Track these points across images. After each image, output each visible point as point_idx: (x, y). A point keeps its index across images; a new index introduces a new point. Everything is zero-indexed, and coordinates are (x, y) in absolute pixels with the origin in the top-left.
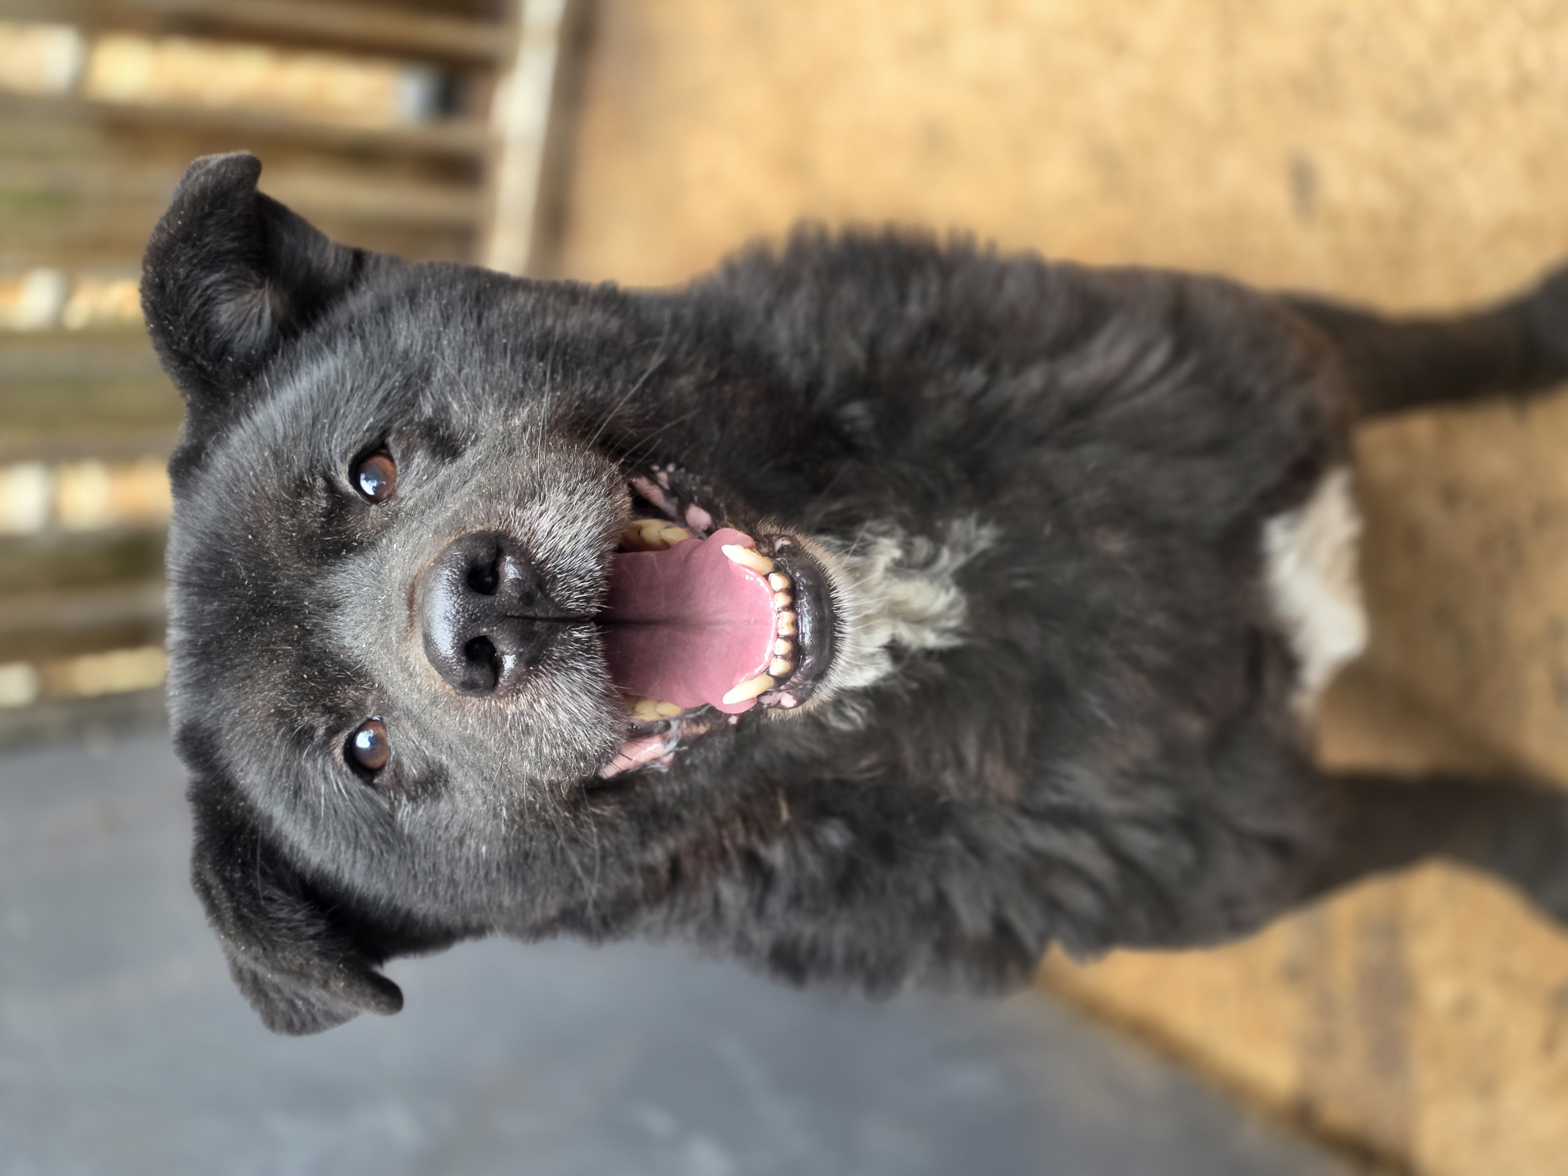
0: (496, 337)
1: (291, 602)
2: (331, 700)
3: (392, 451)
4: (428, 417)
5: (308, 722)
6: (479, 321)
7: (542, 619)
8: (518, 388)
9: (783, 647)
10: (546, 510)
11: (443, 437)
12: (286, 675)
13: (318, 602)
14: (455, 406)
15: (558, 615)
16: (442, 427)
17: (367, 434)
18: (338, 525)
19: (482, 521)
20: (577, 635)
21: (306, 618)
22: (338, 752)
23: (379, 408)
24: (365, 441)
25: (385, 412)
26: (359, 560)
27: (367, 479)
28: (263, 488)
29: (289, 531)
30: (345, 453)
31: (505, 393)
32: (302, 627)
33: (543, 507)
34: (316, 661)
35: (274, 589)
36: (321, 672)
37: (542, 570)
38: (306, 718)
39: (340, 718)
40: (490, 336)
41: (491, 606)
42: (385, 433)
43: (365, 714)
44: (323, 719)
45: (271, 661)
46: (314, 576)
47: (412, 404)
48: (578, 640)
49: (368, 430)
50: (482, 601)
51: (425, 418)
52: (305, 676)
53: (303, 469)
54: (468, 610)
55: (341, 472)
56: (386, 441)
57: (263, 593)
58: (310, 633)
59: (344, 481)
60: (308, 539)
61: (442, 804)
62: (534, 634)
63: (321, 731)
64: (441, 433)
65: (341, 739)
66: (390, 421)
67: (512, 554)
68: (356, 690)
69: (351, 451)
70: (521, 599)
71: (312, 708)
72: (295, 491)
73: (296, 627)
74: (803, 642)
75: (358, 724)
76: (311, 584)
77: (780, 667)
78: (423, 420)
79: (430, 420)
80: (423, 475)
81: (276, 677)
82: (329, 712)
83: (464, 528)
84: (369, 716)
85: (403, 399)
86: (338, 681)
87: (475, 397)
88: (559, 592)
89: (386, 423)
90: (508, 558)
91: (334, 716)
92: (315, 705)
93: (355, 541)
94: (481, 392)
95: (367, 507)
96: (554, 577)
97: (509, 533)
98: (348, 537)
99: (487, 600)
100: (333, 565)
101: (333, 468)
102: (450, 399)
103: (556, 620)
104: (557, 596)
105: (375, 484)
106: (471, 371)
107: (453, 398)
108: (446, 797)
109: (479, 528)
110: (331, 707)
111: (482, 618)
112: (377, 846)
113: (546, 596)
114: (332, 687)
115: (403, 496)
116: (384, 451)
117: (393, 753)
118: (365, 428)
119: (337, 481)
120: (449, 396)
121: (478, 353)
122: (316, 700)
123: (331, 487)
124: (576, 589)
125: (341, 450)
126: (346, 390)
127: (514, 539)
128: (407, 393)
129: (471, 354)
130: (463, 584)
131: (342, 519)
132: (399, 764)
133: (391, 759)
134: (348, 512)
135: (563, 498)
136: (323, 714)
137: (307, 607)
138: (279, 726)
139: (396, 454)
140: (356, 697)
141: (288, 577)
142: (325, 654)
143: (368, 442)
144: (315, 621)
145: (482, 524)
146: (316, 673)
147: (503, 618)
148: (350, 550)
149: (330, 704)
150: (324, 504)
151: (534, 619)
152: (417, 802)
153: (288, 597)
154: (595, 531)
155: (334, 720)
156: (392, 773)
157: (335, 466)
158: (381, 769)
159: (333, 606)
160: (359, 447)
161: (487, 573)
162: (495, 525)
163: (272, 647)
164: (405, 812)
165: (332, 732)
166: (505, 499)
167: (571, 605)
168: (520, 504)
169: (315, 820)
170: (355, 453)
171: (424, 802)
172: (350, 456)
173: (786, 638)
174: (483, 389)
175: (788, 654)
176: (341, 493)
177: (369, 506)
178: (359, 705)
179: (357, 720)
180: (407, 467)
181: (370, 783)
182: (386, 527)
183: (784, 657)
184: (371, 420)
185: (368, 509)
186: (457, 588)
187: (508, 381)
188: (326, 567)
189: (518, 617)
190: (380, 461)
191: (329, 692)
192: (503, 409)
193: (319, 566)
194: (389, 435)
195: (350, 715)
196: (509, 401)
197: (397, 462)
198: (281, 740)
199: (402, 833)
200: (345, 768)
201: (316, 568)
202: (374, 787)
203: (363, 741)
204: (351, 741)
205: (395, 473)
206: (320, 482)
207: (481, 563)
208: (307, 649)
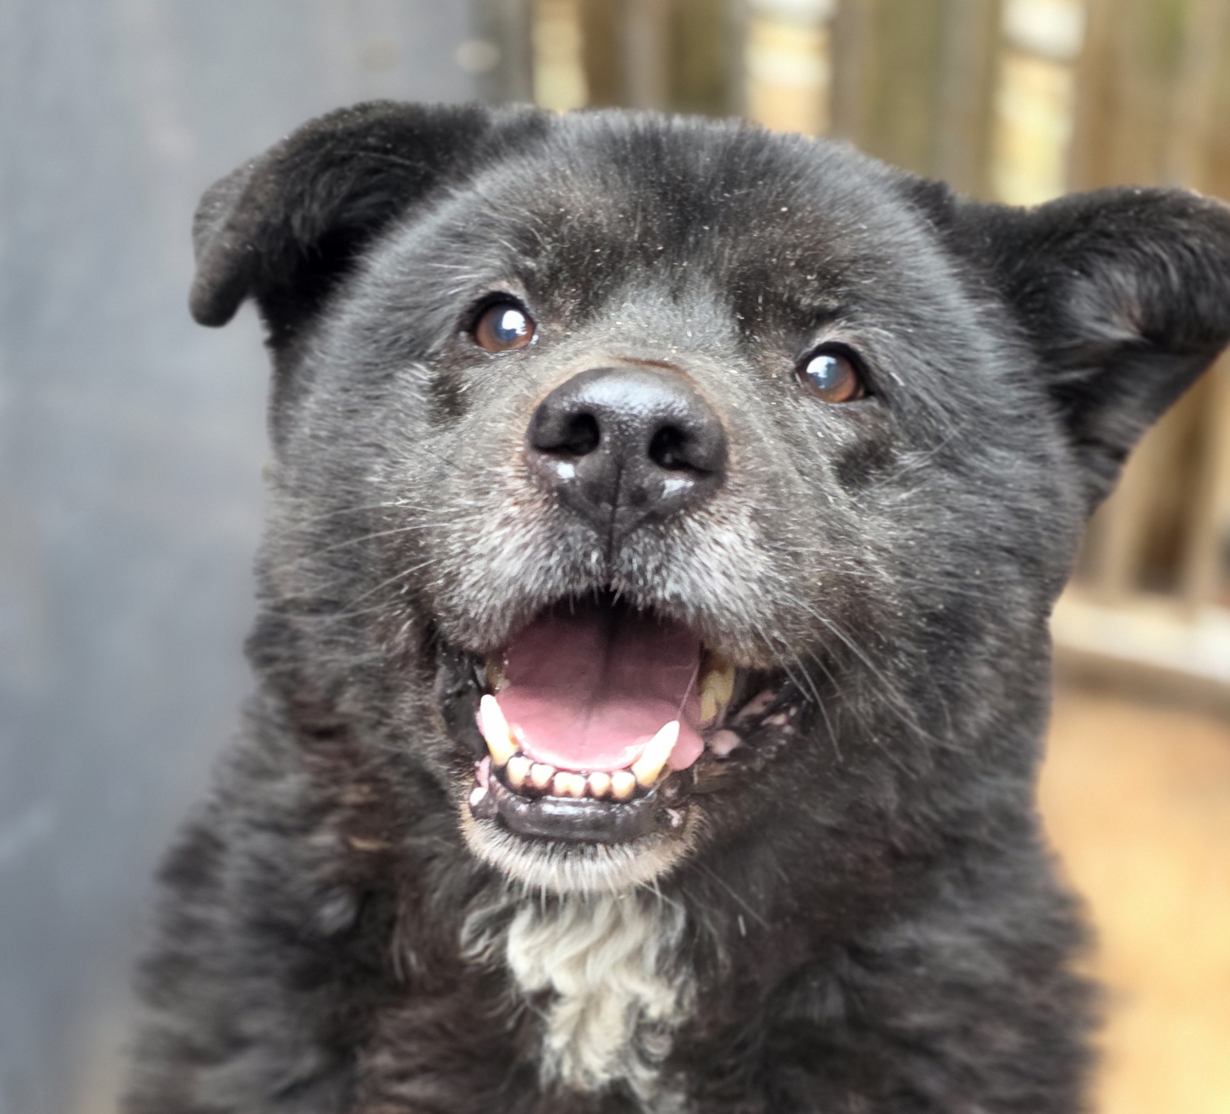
0: (984, 563)
1: (691, 246)
2: (565, 280)
3: (859, 403)
4: (897, 458)
5: (544, 249)
6: (1008, 550)
7: (613, 513)
8: (917, 572)
9: (540, 779)
10: (744, 545)
11: (868, 473)
12: (602, 228)
13: (684, 278)
14: (904, 496)
15: (616, 535)
16: (881, 474)
17: (885, 376)
18: (775, 316)
19: (743, 464)
20: (594, 556)
21: (668, 261)
22: (504, 286)
23: (916, 398)
24: (876, 371)
25: (910, 405)
26: (726, 332)
27: (829, 366)
28: (840, 236)
29: (780, 254)
30: (865, 342)
31: (912, 555)
32: (658, 254)
33: (750, 544)
34: (613, 268)
35: (711, 229)
36: (599, 271)
37: (672, 521)
38: (549, 247)
39: (543, 289)
40: (985, 557)
41: (634, 450)
42: (884, 398)
43: (542, 320)
44: (544, 267)
45: (623, 212)
46: (717, 277)
47: (915, 442)
48: (587, 555)
49: (890, 377)
50: (643, 439)
51: (895, 455)
52: (598, 251)
53: (854, 288)
54: (633, 421)
55: (842, 333)
56: (873, 398)
57: (707, 213)
58: (649, 264)
59: (829, 335)
60: (763, 275)
61: (425, 425)
62: (597, 500)
63: (530, 263)
64: (872, 472)
65: (519, 292)
66: (899, 410)
67: (695, 489)
68: (572, 312)
69: (867, 352)
70: (640, 488)
71: (559, 254)
72: (828, 272)
73: (660, 248)
74: (546, 801)
75: (532, 312)
76: (707, 273)
77: (517, 773)
78: (893, 451)
79: (893, 461)
80: (823, 433)
81: (601, 217)
82: (553, 274)
83: (737, 443)
84: (540, 327)
85: (923, 432)
86: (586, 291)
87: (913, 518)
88: (643, 539)
89: (896, 402)
90: (690, 484)
91: (546, 281)
92: (563, 260)
93: (752, 333)
94: (918, 526)
95: (793, 356)
96: (662, 536)
97: (723, 492)
98: (757, 326)
99: (643, 445)
100: (727, 302)
101: (850, 324)
102: (914, 490)
103: (610, 534)
104: (638, 537)
105: (822, 375)
106: (947, 520)
107: (914, 494)
108: (432, 430)
109: (733, 458)
110: (557, 278)
111: (621, 437)
112: (385, 335)
113: (640, 524)
114: (581, 282)
115: (801, 402)
116: (861, 393)
117: (492, 357)
118: (894, 375)
119: (832, 327)
120: (920, 489)
121: (968, 534)
122: (567, 261)
123: (824, 317)
124: (646, 562)
125: (870, 339)
126: (943, 365)
127: (713, 496)
128: (930, 438)
129: (968, 527)
130: (665, 418)
131: (782, 321)
132: (478, 361)
133: (486, 354)
134: (790, 331)
135: (757, 569)
136: (551, 267)
137: (681, 265)
138: (543, 216)
139: (853, 406)
140: (564, 312)
141: (723, 245)
142: (621, 277)
143: (876, 376)
144: (662, 271)
145: (738, 463)
146: (599, 265)
147: (620, 465)
148: (743, 325)
149: (561, 277)
150: (805, 301)
151: (613, 502)
152: (430, 392)
153: (697, 243)
154: (711, 599)
155: (543, 281)
156: (469, 354)
157: (850, 328)
158: (477, 342)
159: (676, 295)
160: (870, 362)
161: (678, 455)
162: (734, 479)
163: (639, 217)
164: (423, 374)
165: (527, 278)
166: (766, 500)
167: (625, 553)
168: (756, 516)
169: (426, 259)
170: (862, 355)
171: (430, 402)
172: (860, 348)
173: (551, 783)
174: (921, 530)
175: (532, 782)
176: (816, 327)
177: (794, 359)
178: (554, 313)
179: (536, 310)
180: (836, 416)
181: (461, 327)
182: (764, 373)
183: (528, 778)
184: (901, 383)
185: (790, 356)
186: (663, 411)
187: (927, 563)
188: (725, 293)
189: (617, 483)
190: (848, 385)
191: (574, 278)
192: (890, 547)
193: (729, 283)
194: (881, 405)
195: (543, 300)
196: (902, 557)
197: (844, 405)
198: (524, 218)
199: (396, 367)
200: (482, 293)
201: (726, 279)
202: (457, 332)
203: (512, 320)
204: (514, 304)
205: (832, 401)
206: (833, 304)
207: (691, 446)
208: (629, 259)
